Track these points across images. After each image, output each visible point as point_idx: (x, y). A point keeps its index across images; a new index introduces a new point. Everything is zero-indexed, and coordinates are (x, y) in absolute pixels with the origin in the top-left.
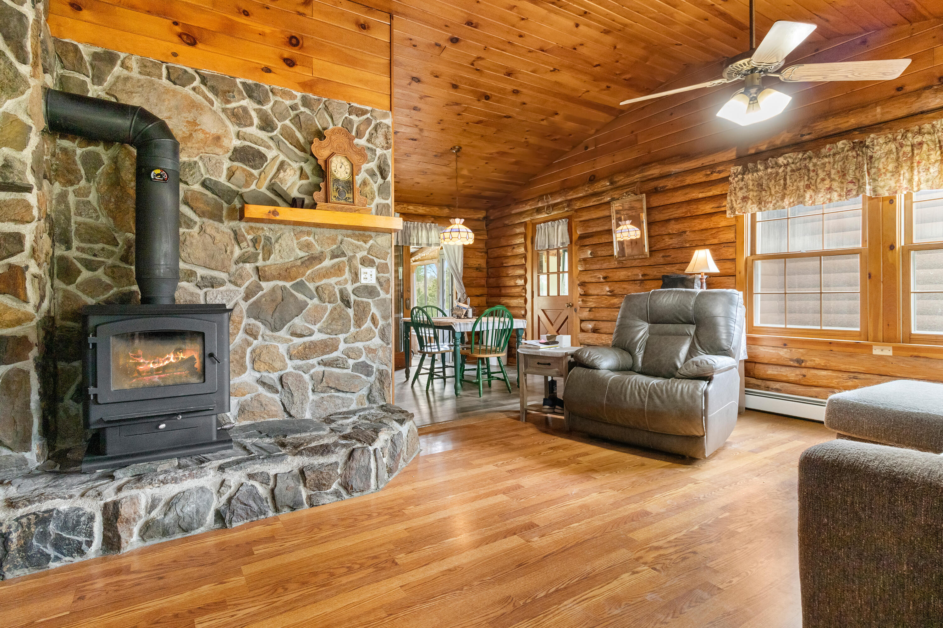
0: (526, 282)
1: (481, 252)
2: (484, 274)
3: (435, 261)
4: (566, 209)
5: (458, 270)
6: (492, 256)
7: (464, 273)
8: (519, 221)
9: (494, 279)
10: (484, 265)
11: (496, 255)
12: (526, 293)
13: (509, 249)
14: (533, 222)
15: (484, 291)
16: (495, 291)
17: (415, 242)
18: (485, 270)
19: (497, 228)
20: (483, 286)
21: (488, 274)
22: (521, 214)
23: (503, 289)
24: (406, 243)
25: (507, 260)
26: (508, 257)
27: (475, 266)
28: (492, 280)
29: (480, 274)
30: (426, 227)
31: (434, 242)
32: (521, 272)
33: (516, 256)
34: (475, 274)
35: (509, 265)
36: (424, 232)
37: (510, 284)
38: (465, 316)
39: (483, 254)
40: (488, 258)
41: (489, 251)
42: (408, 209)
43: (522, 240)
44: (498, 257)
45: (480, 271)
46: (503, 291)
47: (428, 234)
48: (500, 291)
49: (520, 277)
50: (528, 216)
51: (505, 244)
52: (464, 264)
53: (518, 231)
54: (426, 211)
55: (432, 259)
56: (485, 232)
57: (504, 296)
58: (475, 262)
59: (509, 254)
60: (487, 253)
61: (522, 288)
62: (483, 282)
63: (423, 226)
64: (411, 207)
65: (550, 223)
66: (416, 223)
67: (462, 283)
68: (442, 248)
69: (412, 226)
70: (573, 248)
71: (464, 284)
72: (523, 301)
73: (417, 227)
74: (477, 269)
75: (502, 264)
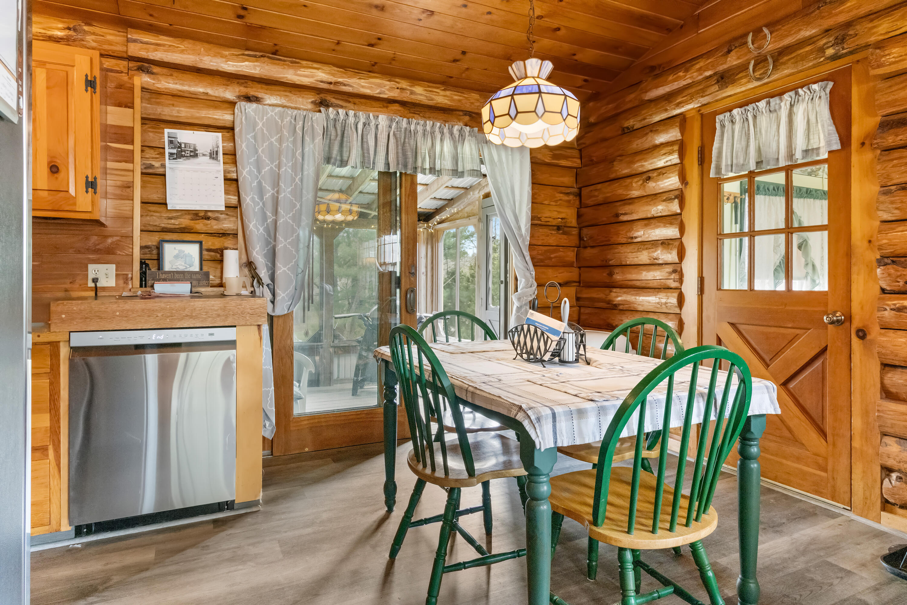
0: (681, 255)
1: (567, 194)
2: (574, 240)
3: (474, 220)
4: (830, 52)
5: (519, 228)
6: (590, 202)
7: (532, 236)
8: (664, 116)
9: (595, 251)
10: (573, 222)
11: (601, 198)
12: (681, 280)
13: (636, 183)
14: (705, 111)
15: (572, 274)
16: (600, 275)
17: (427, 166)
18: (575, 232)
19: (605, 140)
20: (570, 265)
21: (581, 238)
22: (669, 97)
23: (616, 270)
24: (405, 166)
25: (627, 209)
26: (631, 201)
27: (554, 223)
28: (588, 253)
29: (563, 240)
30: (451, 134)
31: (469, 166)
32: (671, 232)
33: (655, 197)
34: (554, 238)
35: (635, 217)
36: (448, 146)
37: (636, 261)
38: (553, 355)
39: (571, 197)
40: (581, 205)
41: (585, 191)
42: (412, 93)
43: (674, 158)
44: (607, 203)
45: (564, 233)
46: (618, 277)
47: (456, 148)
48: (611, 274)
49: (666, 243)
50: (692, 98)
51: (626, 171)
52: (533, 218)
53: (661, 138)
54: (452, 100)
55: (468, 217)
56: (576, 153)
57: (621, 287)
58: (555, 215)
59: (635, 193)
60: (579, 195)
61: (669, 269)
62: (571, 255)
63: (446, 130)
64: (419, 90)
65: (762, 104)
66: (429, 123)
67: (528, 258)
68: (487, 196)
69: (420, 128)
70: (855, 159)
71: (532, 258)
72: (673, 300)
73: (433, 133)
74: (559, 228)
75: (617, 215)
